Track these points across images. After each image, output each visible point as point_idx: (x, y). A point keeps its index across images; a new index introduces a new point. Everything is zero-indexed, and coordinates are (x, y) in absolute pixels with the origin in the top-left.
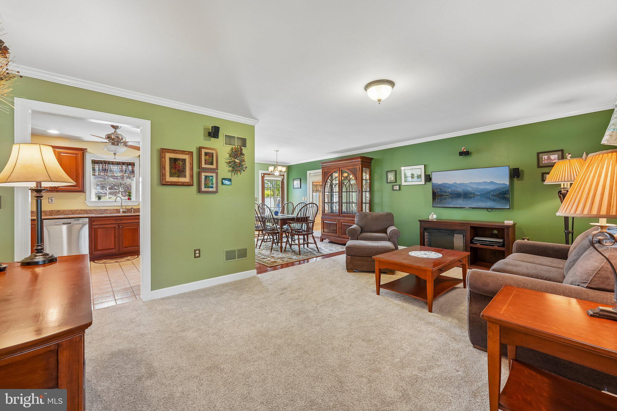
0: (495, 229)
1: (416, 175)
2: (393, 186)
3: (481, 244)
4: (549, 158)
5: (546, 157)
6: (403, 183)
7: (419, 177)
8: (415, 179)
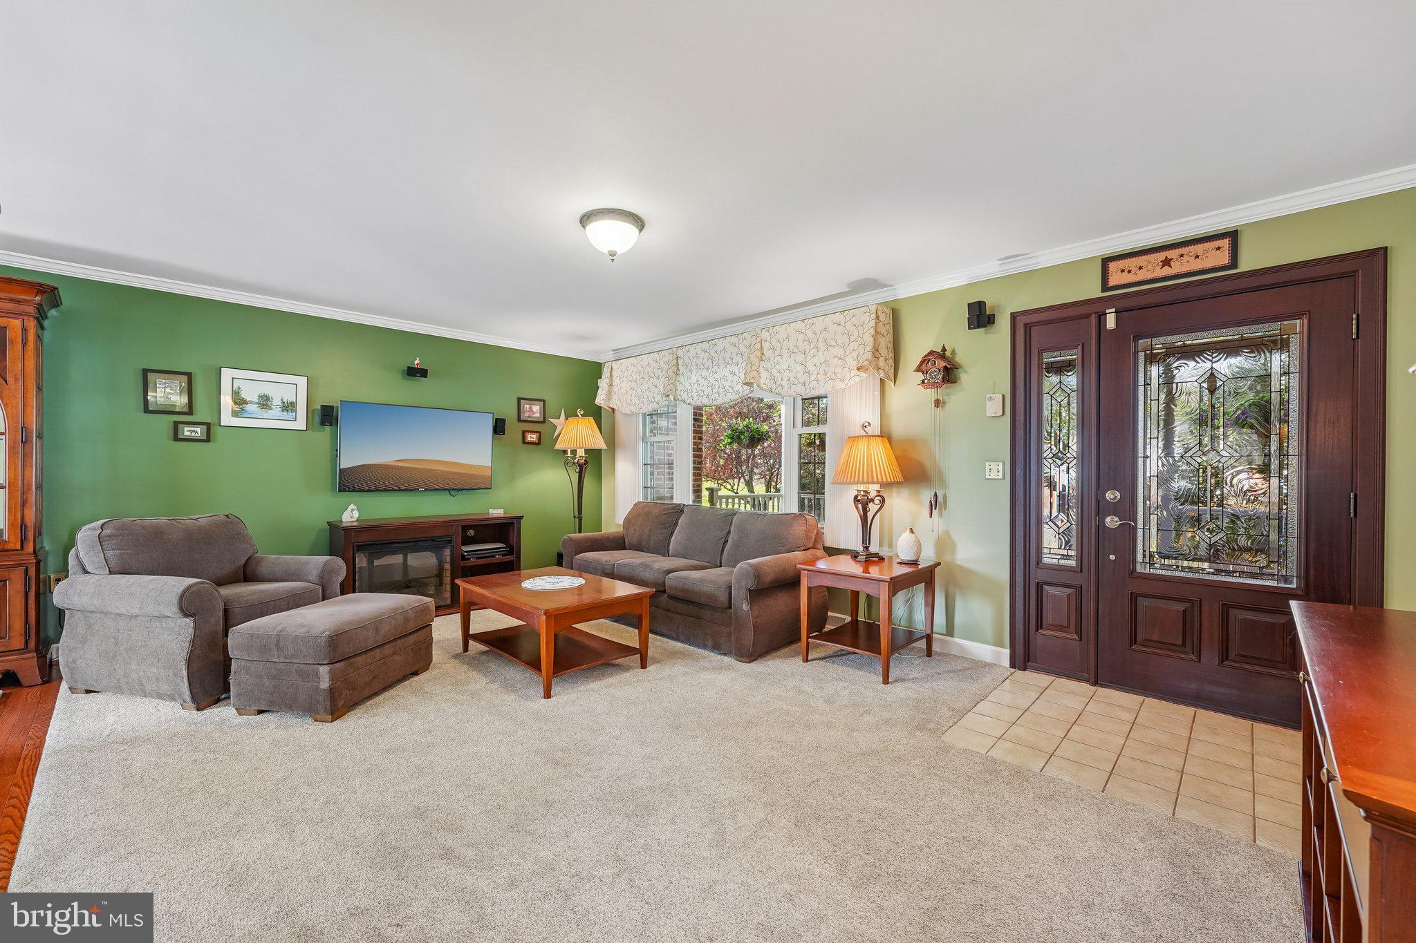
0: (471, 527)
1: (276, 401)
2: (176, 425)
3: (478, 558)
4: (531, 408)
5: (528, 406)
6: (227, 419)
7: (289, 407)
8: (276, 412)
